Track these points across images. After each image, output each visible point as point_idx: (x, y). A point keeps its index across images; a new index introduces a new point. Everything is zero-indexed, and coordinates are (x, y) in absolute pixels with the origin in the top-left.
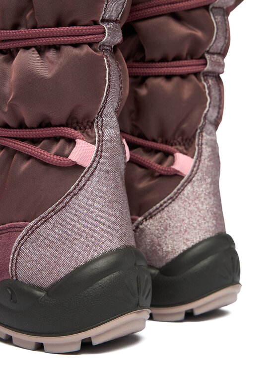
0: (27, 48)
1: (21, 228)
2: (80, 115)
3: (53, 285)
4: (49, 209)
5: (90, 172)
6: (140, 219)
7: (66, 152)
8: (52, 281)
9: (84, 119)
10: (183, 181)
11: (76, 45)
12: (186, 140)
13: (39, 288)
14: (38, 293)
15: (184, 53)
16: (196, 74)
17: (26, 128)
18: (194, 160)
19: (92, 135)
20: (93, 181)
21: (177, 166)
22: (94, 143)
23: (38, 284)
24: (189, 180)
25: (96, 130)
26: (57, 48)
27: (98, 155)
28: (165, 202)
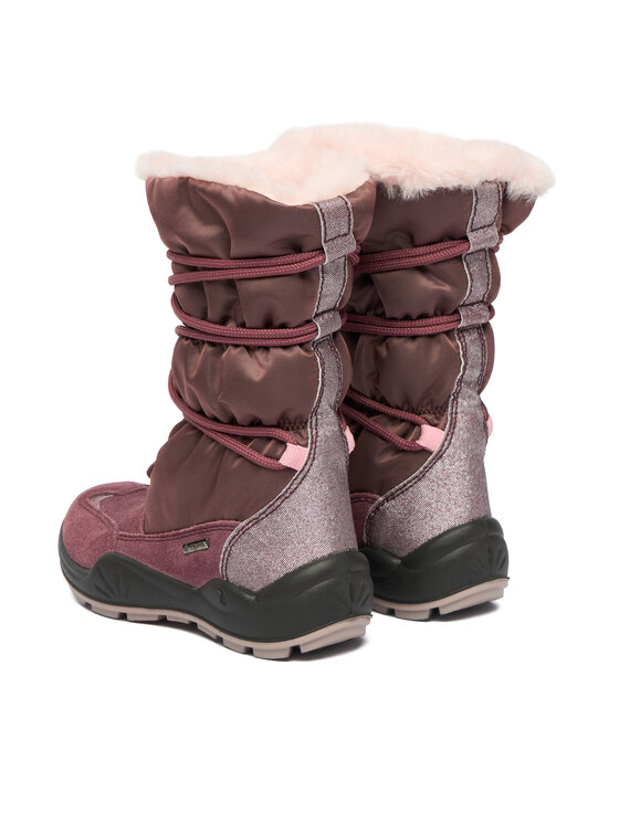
0: (236, 346)
1: (232, 528)
2: (292, 416)
3: (263, 590)
4: (261, 511)
5: (301, 476)
6: (381, 499)
7: (278, 453)
8: (261, 586)
9: (296, 419)
10: (431, 457)
11: (285, 347)
12: (437, 408)
13: (249, 592)
14: (248, 596)
15: (431, 312)
16: (448, 333)
17: (237, 424)
18: (444, 433)
19: (305, 436)
20: (306, 484)
21: (422, 442)
22: (306, 446)
23: (247, 587)
24: (439, 456)
25: (309, 430)
26: (267, 348)
27: (311, 458)
28: (409, 482)
